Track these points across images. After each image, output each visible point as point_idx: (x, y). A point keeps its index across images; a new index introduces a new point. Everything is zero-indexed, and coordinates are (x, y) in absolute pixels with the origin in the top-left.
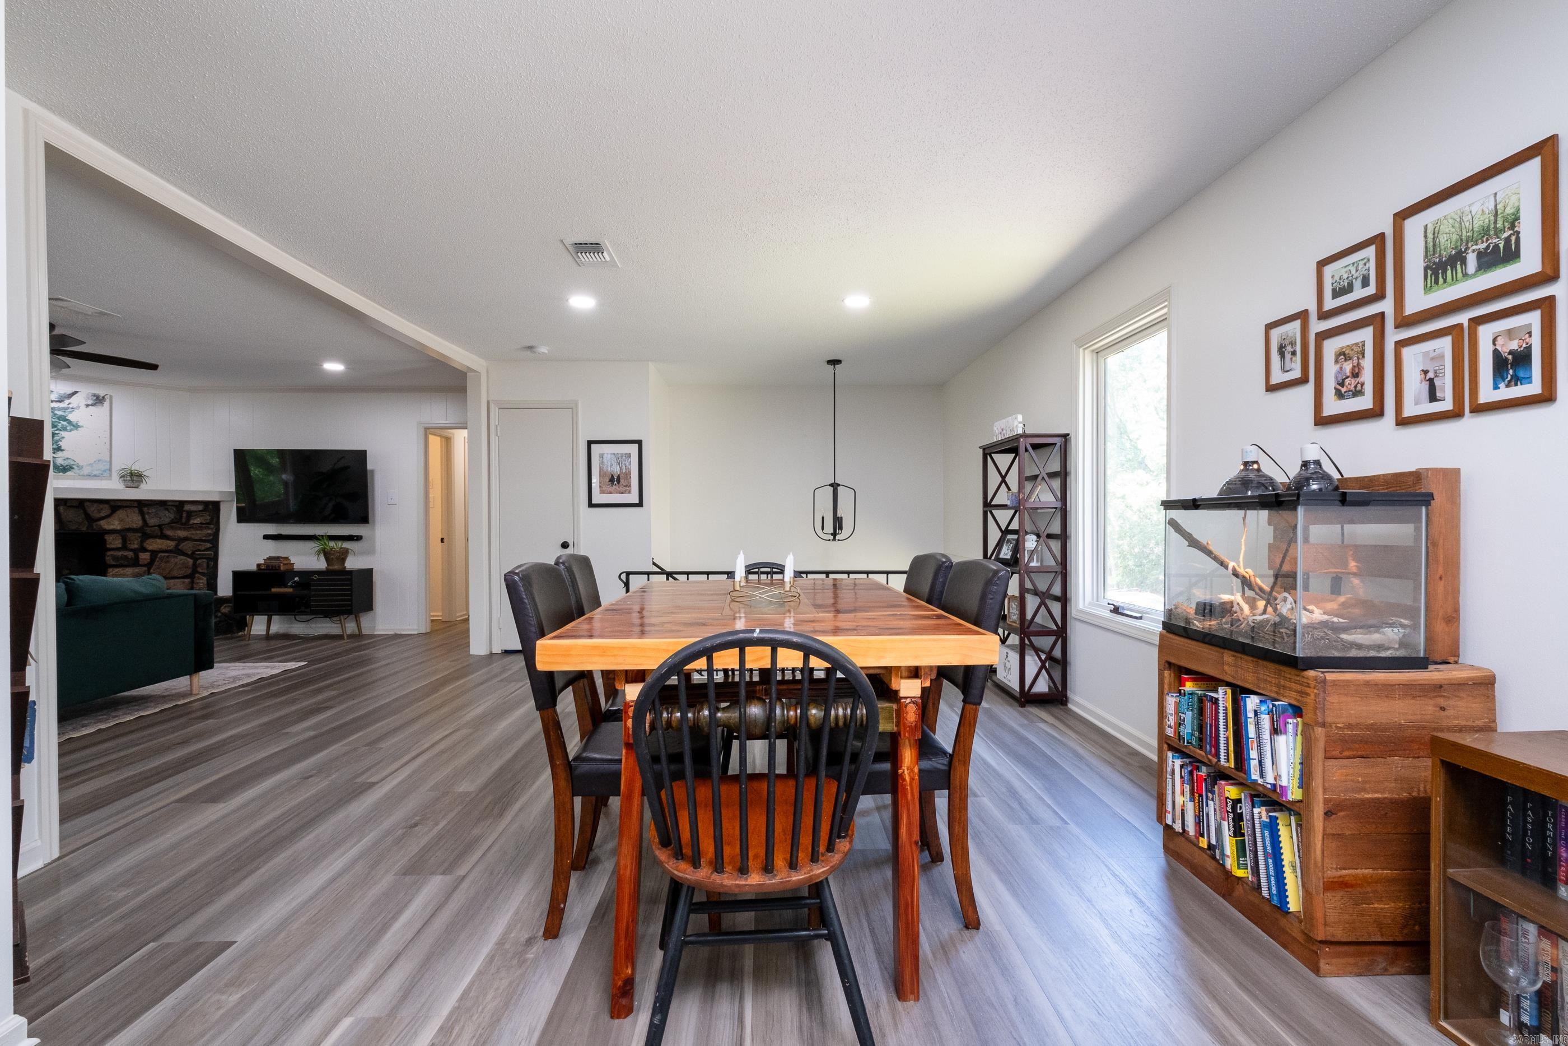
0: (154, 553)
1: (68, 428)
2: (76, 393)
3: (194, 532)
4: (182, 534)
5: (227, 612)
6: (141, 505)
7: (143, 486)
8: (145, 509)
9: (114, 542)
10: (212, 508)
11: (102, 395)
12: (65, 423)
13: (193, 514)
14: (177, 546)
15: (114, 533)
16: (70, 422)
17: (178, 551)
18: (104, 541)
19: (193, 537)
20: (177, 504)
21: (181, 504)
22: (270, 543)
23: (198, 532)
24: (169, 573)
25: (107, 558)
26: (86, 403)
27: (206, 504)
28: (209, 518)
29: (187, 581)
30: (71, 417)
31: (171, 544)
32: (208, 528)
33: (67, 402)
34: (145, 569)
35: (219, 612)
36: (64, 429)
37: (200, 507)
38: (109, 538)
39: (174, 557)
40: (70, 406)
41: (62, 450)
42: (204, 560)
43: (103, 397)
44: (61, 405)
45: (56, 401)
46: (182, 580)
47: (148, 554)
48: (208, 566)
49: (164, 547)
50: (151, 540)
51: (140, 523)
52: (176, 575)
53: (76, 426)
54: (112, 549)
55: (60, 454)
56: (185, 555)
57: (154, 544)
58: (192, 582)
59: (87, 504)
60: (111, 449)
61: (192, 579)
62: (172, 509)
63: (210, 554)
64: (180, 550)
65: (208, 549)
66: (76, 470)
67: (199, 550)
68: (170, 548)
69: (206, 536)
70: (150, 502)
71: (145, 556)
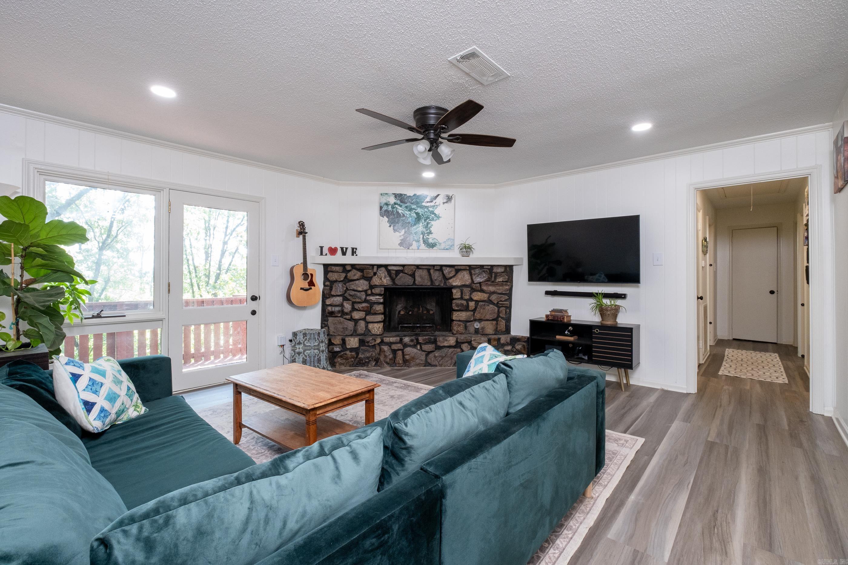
0: (477, 302)
1: (435, 219)
2: (438, 195)
3: (498, 288)
4: (492, 289)
5: (519, 348)
6: (470, 268)
7: (471, 256)
8: (473, 272)
9: (456, 293)
10: (509, 269)
11: (451, 196)
12: (433, 216)
13: (498, 274)
14: (489, 297)
15: (457, 288)
16: (435, 215)
17: (490, 302)
18: (452, 293)
19: (498, 291)
20: (489, 267)
21: (492, 267)
22: (550, 298)
23: (501, 288)
24: (485, 317)
25: (453, 305)
26: (443, 201)
27: (506, 266)
28: (507, 277)
29: (494, 322)
30: (436, 212)
31: (485, 296)
32: (506, 285)
33: (434, 201)
34: (472, 313)
35: (515, 348)
36: (433, 220)
37: (502, 270)
38: (454, 291)
39: (488, 305)
40: (436, 204)
41: (432, 233)
42: (504, 308)
44: (432, 204)
45: (429, 202)
46: (491, 322)
47: (474, 303)
48: (506, 312)
49: (482, 298)
50: (475, 293)
51: (470, 281)
52: (488, 319)
53: (438, 217)
54: (456, 299)
55: (431, 236)
56: (494, 304)
57: (477, 296)
58: (497, 324)
59: (444, 268)
60: (454, 231)
61: (497, 321)
62: (486, 271)
63: (507, 304)
64: (490, 300)
65: (506, 300)
66: (438, 246)
67: (501, 301)
68: (485, 299)
69: (505, 291)
70: (475, 267)
71: (472, 304)
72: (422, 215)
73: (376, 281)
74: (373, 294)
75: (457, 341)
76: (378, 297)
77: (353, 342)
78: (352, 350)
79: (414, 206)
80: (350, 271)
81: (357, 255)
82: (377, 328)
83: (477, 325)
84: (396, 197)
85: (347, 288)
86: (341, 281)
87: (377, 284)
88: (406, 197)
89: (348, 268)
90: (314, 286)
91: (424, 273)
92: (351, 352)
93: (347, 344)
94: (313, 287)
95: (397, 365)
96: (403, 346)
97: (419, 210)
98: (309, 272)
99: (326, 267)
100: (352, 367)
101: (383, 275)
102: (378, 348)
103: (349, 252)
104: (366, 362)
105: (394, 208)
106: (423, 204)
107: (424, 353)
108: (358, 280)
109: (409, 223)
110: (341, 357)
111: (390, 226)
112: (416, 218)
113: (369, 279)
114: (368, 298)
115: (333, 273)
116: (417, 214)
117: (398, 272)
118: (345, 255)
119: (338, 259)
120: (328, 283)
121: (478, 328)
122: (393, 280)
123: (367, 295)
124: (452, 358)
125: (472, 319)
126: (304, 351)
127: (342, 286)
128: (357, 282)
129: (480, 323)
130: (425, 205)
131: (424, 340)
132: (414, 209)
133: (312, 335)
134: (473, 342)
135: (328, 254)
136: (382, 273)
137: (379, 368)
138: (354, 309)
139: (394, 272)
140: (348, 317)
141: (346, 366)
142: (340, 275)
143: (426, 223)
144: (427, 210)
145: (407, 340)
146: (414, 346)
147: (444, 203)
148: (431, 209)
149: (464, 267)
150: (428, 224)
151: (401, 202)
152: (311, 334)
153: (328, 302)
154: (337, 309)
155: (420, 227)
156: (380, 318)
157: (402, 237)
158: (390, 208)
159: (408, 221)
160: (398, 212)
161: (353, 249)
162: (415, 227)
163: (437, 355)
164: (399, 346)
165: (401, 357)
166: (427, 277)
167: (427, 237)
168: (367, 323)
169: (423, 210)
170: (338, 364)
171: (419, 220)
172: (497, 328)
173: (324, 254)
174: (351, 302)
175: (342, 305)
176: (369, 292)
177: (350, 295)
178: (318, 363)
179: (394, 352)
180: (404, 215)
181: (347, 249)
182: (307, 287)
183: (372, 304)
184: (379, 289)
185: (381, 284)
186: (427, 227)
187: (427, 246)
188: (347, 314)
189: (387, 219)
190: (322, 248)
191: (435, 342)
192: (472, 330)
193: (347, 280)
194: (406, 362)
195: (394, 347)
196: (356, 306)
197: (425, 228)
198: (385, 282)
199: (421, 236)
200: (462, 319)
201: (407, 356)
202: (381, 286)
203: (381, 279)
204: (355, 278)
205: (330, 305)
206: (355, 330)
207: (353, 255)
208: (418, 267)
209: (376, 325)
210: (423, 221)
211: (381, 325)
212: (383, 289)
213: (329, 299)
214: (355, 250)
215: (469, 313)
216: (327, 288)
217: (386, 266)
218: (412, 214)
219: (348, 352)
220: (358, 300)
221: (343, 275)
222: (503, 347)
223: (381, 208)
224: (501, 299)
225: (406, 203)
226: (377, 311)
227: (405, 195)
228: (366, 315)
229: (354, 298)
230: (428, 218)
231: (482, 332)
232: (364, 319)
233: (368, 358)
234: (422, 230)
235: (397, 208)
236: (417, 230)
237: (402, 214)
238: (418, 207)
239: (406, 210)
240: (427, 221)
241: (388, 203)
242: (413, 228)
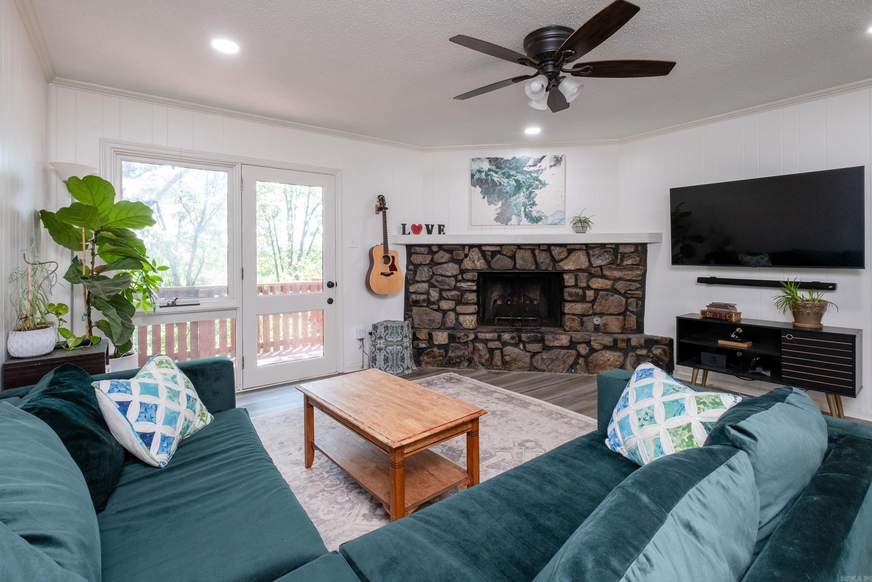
0: (597, 291)
1: (539, 187)
2: (544, 157)
3: (626, 273)
4: (617, 274)
5: (658, 353)
6: (588, 248)
7: (588, 231)
8: (591, 252)
9: (569, 280)
10: (641, 249)
11: (560, 157)
12: (537, 183)
13: (626, 256)
14: (613, 285)
15: (570, 273)
16: (540, 181)
17: (615, 291)
18: (563, 279)
19: (625, 277)
20: (614, 246)
21: (618, 245)
22: (704, 288)
23: (630, 272)
24: (607, 310)
25: (565, 294)
26: (550, 164)
27: (637, 245)
28: (638, 259)
29: (621, 318)
30: (541, 178)
31: (607, 284)
32: (637, 269)
33: (539, 165)
34: (590, 305)
35: (651, 352)
36: (537, 188)
37: (632, 249)
38: (566, 277)
39: (612, 295)
40: (541, 168)
41: (536, 205)
42: (634, 299)
43: (561, 158)
44: (536, 168)
45: (532, 166)
46: (617, 317)
47: (592, 292)
48: (637, 305)
49: (604, 287)
50: (595, 279)
51: (587, 264)
52: (613, 312)
53: (544, 184)
54: (568, 287)
55: (534, 208)
56: (620, 294)
57: (597, 283)
58: (625, 319)
59: (552, 248)
60: (565, 201)
61: (625, 316)
62: (610, 251)
63: (639, 294)
64: (615, 289)
65: (637, 289)
66: (544, 220)
67: (630, 290)
68: (608, 287)
69: (635, 277)
70: (594, 246)
71: (590, 294)
72: (524, 182)
73: (467, 264)
74: (464, 280)
75: (571, 341)
76: (470, 284)
77: (441, 338)
78: (440, 346)
79: (512, 173)
80: (436, 252)
81: (444, 234)
82: (469, 321)
83: (597, 320)
84: (490, 162)
85: (433, 273)
86: (427, 265)
87: (469, 268)
88: (502, 161)
89: (435, 249)
90: (396, 270)
91: (528, 254)
92: (439, 349)
93: (434, 340)
94: (394, 272)
95: (495, 367)
96: (502, 345)
97: (520, 177)
98: (390, 255)
99: (409, 247)
100: (441, 367)
101: (476, 257)
102: (471, 346)
103: (436, 230)
104: (457, 362)
105: (488, 175)
106: (525, 169)
107: (528, 354)
108: (446, 263)
109: (507, 193)
110: (427, 354)
111: (484, 198)
112: (515, 187)
113: (459, 262)
114: (459, 285)
115: (418, 255)
116: (517, 181)
117: (494, 254)
118: (431, 234)
119: (423, 238)
120: (411, 267)
121: (599, 325)
122: (488, 262)
123: (457, 281)
124: (564, 362)
125: (590, 313)
126: (386, 347)
127: (428, 271)
128: (445, 265)
129: (601, 317)
130: (528, 170)
131: (528, 338)
132: (513, 175)
133: (395, 328)
134: (592, 343)
135: (412, 232)
136: (475, 254)
137: (473, 370)
138: (441, 298)
139: (489, 253)
140: (435, 307)
141: (433, 366)
142: (426, 258)
143: (528, 193)
144: (530, 177)
145: (506, 337)
146: (516, 345)
147: (551, 166)
148: (534, 175)
149: (579, 246)
150: (531, 193)
151: (497, 167)
152: (393, 327)
153: (412, 289)
154: (422, 297)
155: (521, 198)
156: (473, 309)
157: (499, 211)
158: (483, 176)
159: (505, 191)
160: (493, 181)
161: (440, 226)
162: (514, 198)
163: (545, 357)
164: (497, 344)
165: (500, 358)
166: (530, 259)
167: (530, 209)
168: (458, 314)
169: (524, 177)
170: (423, 363)
171: (519, 189)
172: (625, 324)
173: (407, 232)
174: (438, 289)
175: (428, 293)
176: (460, 277)
177: (438, 281)
178: (401, 361)
179: (491, 351)
180: (500, 184)
181: (432, 226)
182: (388, 271)
183: (463, 292)
184: (471, 274)
185: (474, 268)
186: (529, 196)
187: (530, 220)
188: (434, 303)
189: (480, 189)
190: (404, 225)
191: (542, 340)
192: (590, 326)
193: (433, 263)
194: (506, 365)
195: (491, 345)
196: (445, 294)
197: (528, 198)
198: (479, 265)
199: (523, 209)
200: (577, 312)
201: (507, 357)
202: (473, 270)
203: (473, 261)
204: (443, 260)
205: (414, 293)
206: (444, 323)
207: (440, 233)
208: (519, 247)
209: (468, 317)
210: (525, 190)
211: (474, 318)
212: (476, 274)
213: (413, 286)
214: (442, 227)
215: (586, 306)
216: (410, 272)
217: (479, 246)
218: (511, 182)
219: (435, 349)
220: (446, 287)
221: (429, 257)
222: (635, 351)
223: (473, 176)
224: (631, 287)
225: (503, 169)
226: (469, 300)
227: (502, 159)
228: (457, 305)
229: (441, 285)
230: (530, 186)
231: (605, 329)
232: (454, 310)
233: (459, 357)
234: (523, 201)
235: (492, 175)
236: (517, 201)
237: (498, 183)
238: (517, 173)
239: (503, 178)
240: (530, 189)
241: (482, 170)
242: (512, 199)
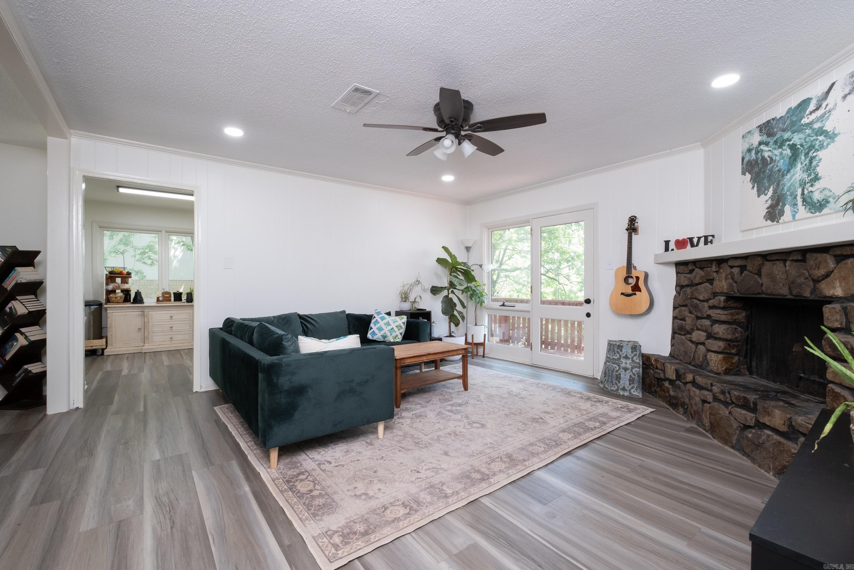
1: (825, 144)
2: (833, 84)
9: (833, 315)
12: (821, 138)
15: (836, 302)
16: (826, 134)
18: (820, 314)
26: (842, 94)
30: (828, 126)
33: (824, 106)
36: (822, 147)
38: (828, 309)
40: (827, 109)
41: (820, 179)
44: (820, 113)
45: (814, 111)
53: (831, 136)
54: (831, 329)
55: (818, 185)
66: (832, 204)
72: (802, 145)
73: (717, 285)
74: (714, 307)
76: (719, 311)
79: (786, 135)
80: (693, 271)
81: (711, 245)
82: (713, 361)
84: (761, 131)
85: (690, 296)
86: (687, 286)
87: (718, 290)
88: (775, 122)
89: (692, 267)
90: (640, 290)
91: (779, 269)
92: (668, 383)
94: (637, 293)
95: (703, 426)
96: (713, 398)
97: (797, 139)
98: (634, 275)
99: (676, 267)
101: (724, 276)
102: (688, 388)
104: (675, 403)
105: (759, 152)
106: (804, 120)
107: (735, 424)
108: (701, 283)
109: (779, 171)
111: (753, 187)
112: (790, 158)
113: (711, 282)
114: (710, 312)
115: (681, 274)
116: (793, 147)
117: (741, 269)
119: (690, 254)
120: (678, 288)
122: (735, 282)
123: (710, 307)
127: (688, 293)
128: (700, 286)
130: (808, 121)
132: (787, 140)
135: (676, 248)
136: (724, 270)
138: (694, 327)
139: (737, 269)
140: (689, 337)
143: (807, 162)
144: (811, 131)
146: (725, 404)
147: (845, 97)
148: (816, 126)
150: (812, 159)
151: (769, 135)
153: (675, 313)
155: (798, 173)
156: (721, 346)
157: (769, 202)
158: (753, 155)
159: (777, 169)
160: (763, 158)
161: (706, 237)
162: (788, 176)
164: (708, 396)
165: (708, 415)
167: (810, 189)
168: (707, 350)
169: (802, 136)
171: (795, 160)
173: (671, 249)
174: (692, 315)
175: (685, 319)
176: (711, 303)
177: (692, 306)
178: (616, 380)
179: (702, 402)
180: (771, 159)
181: (699, 238)
182: (630, 291)
183: (713, 321)
184: (720, 298)
185: (722, 290)
186: (810, 168)
187: (810, 209)
188: (688, 332)
189: (750, 176)
190: (666, 242)
191: (755, 410)
193: (691, 284)
194: (712, 427)
196: (698, 323)
197: (807, 170)
198: (726, 287)
199: (799, 191)
204: (698, 280)
205: (678, 318)
207: (707, 245)
208: (765, 257)
209: (715, 356)
210: (803, 157)
211: (721, 359)
213: (677, 310)
214: (710, 238)
218: (784, 152)
220: (699, 314)
221: (689, 277)
223: (743, 159)
225: (776, 135)
226: (718, 334)
227: (773, 119)
228: (707, 337)
229: (697, 311)
230: (812, 147)
232: (704, 344)
234: (800, 178)
235: (762, 150)
236: (793, 180)
237: (768, 159)
238: (793, 133)
239: (775, 149)
240: (810, 154)
241: (751, 147)
242: (785, 180)
